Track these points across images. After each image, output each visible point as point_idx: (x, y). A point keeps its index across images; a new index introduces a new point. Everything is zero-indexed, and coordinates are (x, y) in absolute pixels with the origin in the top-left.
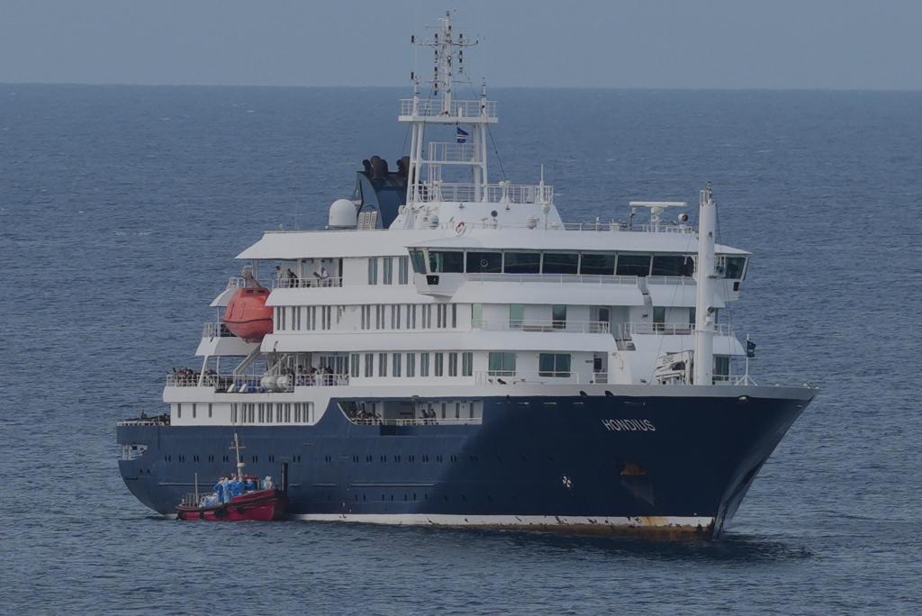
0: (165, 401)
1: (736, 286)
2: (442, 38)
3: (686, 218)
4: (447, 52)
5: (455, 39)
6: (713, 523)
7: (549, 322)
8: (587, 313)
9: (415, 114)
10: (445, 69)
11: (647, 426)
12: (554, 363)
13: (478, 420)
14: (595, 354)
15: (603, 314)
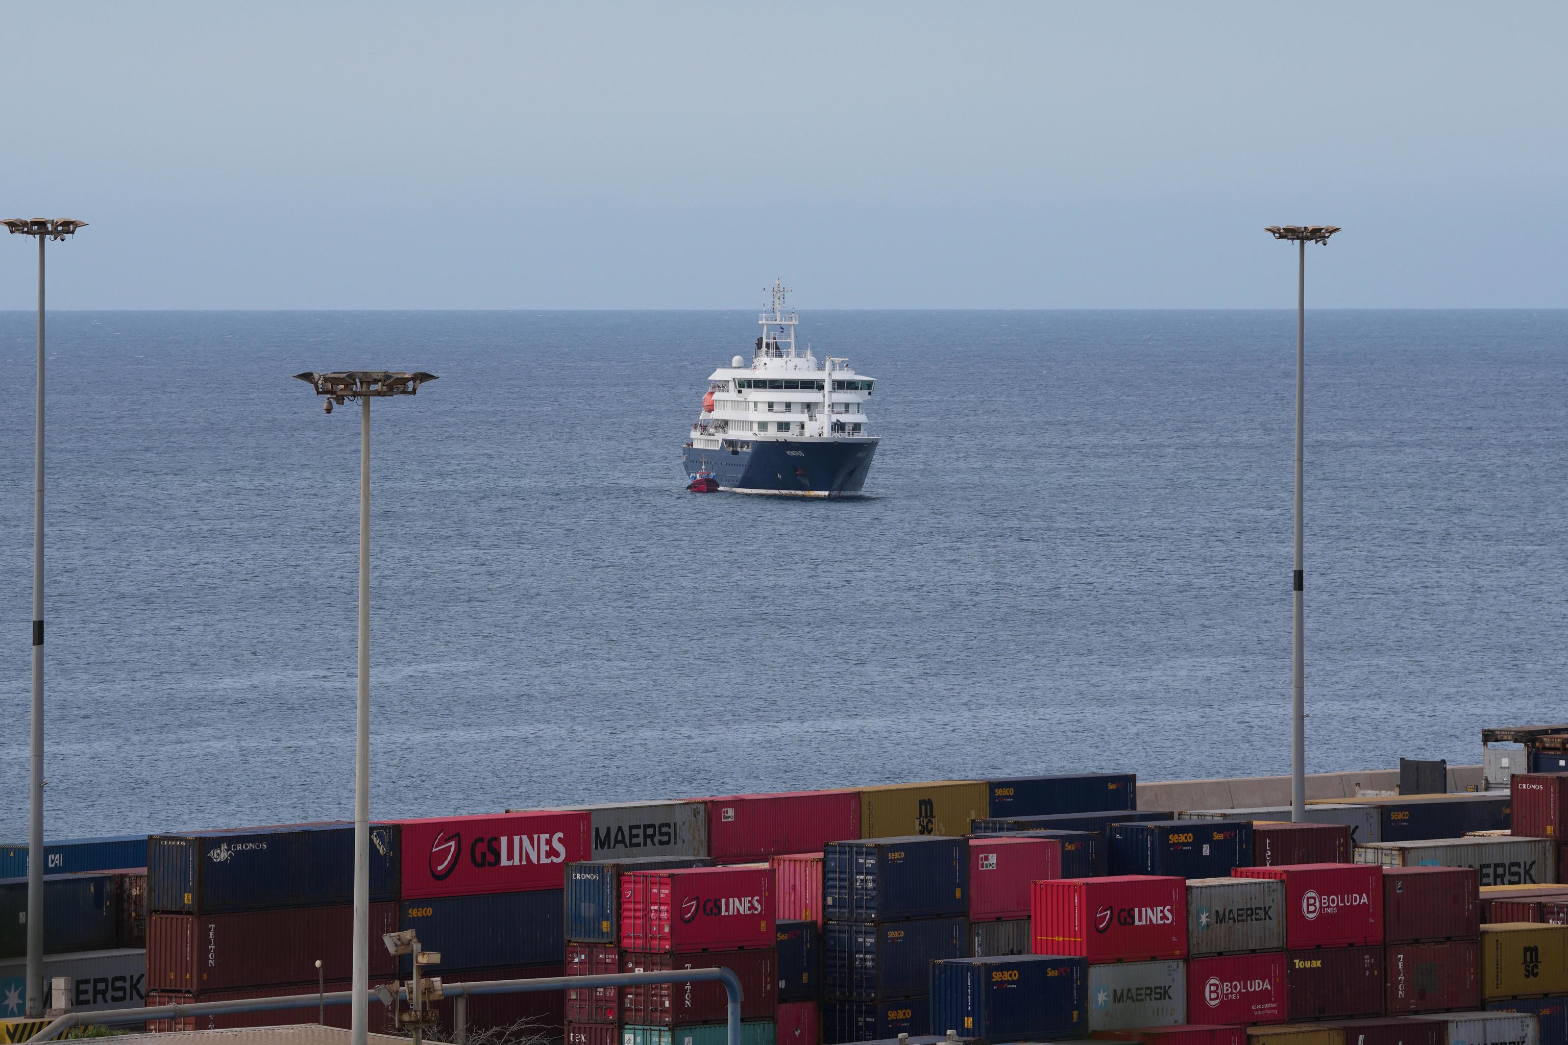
0: (691, 437)
1: (870, 394)
2: (776, 289)
3: (847, 365)
4: (778, 295)
5: (781, 289)
6: (829, 494)
7: (784, 409)
8: (800, 405)
9: (764, 320)
10: (778, 302)
11: (801, 454)
12: (784, 426)
13: (750, 450)
14: (801, 423)
15: (808, 406)
